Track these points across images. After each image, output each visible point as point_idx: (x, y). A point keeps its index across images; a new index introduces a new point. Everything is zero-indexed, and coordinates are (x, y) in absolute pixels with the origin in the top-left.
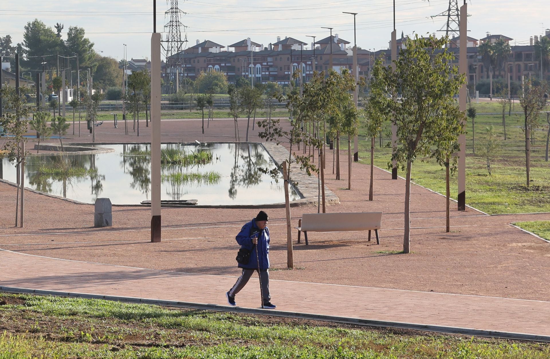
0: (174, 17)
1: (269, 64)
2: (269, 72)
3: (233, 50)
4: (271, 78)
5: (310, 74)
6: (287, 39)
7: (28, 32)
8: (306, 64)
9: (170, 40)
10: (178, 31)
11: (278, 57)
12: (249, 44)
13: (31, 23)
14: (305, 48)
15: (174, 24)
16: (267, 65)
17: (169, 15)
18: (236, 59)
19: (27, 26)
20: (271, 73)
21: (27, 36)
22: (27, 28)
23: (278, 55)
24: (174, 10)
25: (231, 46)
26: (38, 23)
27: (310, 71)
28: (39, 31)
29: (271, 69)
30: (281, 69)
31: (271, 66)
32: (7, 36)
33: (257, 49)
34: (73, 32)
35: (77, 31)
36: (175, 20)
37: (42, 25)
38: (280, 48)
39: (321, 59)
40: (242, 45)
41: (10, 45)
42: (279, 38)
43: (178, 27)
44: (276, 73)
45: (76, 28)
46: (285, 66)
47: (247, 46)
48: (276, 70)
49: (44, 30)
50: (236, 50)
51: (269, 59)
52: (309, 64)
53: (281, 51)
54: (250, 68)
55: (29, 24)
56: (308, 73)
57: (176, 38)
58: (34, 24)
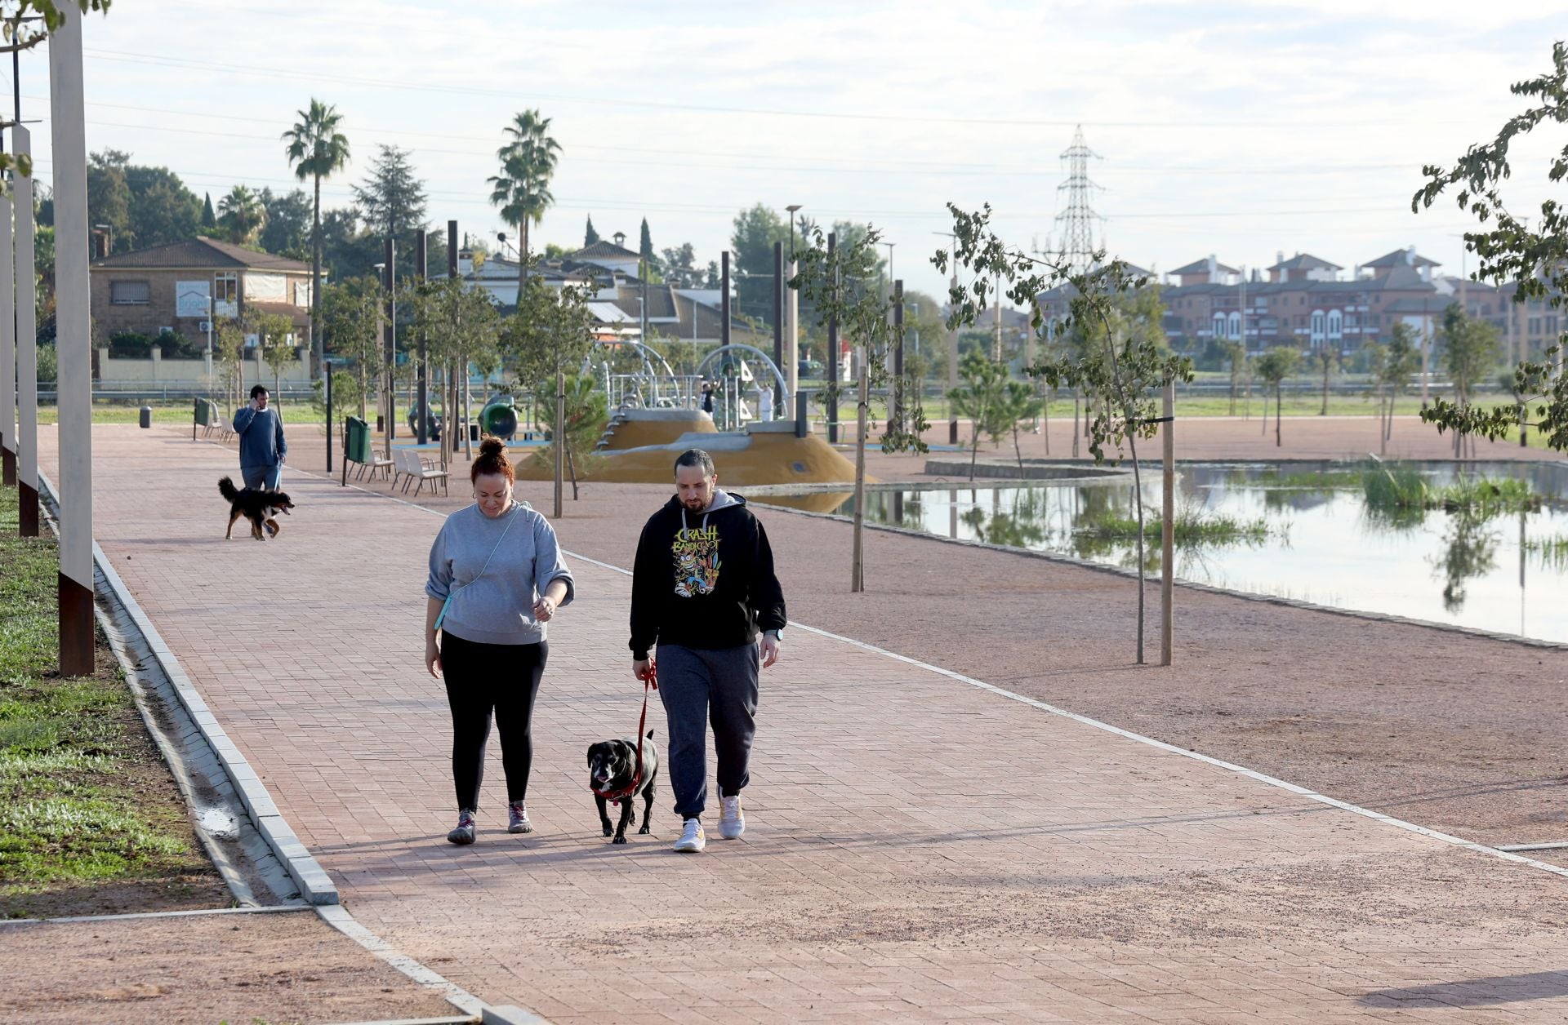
0: (1078, 197)
1: (1260, 311)
2: (1260, 330)
3: (1176, 281)
4: (1263, 344)
5: (1351, 334)
6: (1299, 258)
7: (741, 232)
8: (1344, 313)
9: (1068, 250)
10: (1087, 232)
11: (1280, 298)
12: (1213, 268)
13: (748, 211)
14: (1340, 276)
15: (1078, 212)
16: (1255, 314)
17: (1068, 191)
18: (1185, 301)
19: (739, 218)
20: (1264, 332)
21: (738, 242)
22: (739, 224)
23: (1279, 292)
24: (1078, 182)
25: (1174, 273)
26: (762, 211)
27: (1351, 327)
28: (765, 230)
29: (1263, 323)
30: (1285, 322)
31: (1263, 317)
32: (685, 246)
33: (1231, 280)
34: (842, 232)
35: (851, 230)
36: (1079, 204)
37: (772, 217)
38: (1283, 277)
39: (1377, 300)
40: (1196, 271)
41: (692, 264)
42: (1280, 257)
43: (1086, 220)
44: (1273, 332)
45: (848, 224)
46: (1295, 316)
47: (1208, 273)
48: (1275, 325)
49: (776, 227)
50: (1183, 280)
51: (1260, 301)
52: (1351, 314)
53: (1284, 284)
54: (1217, 321)
55: (744, 215)
56: (1347, 331)
57: (1081, 244)
58: (754, 215)
